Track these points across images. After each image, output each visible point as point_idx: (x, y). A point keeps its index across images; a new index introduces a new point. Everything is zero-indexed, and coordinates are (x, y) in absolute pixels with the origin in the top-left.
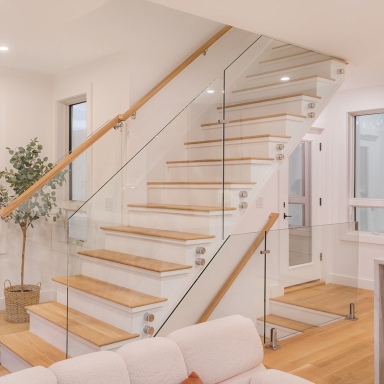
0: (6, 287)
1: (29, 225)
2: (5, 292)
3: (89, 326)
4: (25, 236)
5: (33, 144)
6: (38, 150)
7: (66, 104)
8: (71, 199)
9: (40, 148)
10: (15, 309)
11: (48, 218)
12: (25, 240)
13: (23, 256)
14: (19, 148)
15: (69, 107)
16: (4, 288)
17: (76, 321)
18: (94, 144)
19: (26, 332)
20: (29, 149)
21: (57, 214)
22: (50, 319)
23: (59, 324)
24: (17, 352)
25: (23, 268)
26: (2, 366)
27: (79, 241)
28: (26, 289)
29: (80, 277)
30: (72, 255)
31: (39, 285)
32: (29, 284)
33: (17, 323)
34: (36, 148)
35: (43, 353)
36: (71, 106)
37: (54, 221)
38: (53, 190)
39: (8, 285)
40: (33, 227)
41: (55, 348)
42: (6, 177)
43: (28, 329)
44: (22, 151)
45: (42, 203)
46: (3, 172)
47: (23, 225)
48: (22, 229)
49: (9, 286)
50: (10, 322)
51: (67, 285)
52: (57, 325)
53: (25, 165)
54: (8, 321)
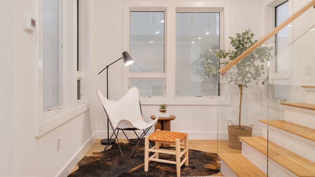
0: (229, 125)
1: (244, 86)
2: (228, 128)
3: (289, 158)
4: (242, 94)
5: (247, 33)
6: (250, 37)
7: (272, 7)
8: (276, 71)
9: (252, 35)
10: (235, 139)
11: (258, 82)
12: (241, 96)
13: (240, 106)
14: (237, 34)
15: (275, 9)
16: (228, 126)
17: (278, 152)
18: (295, 20)
19: (239, 154)
20: (243, 34)
21: (265, 80)
22: (256, 148)
23: (262, 152)
24: (230, 166)
25: (240, 114)
26: (222, 174)
27: (282, 100)
28: (243, 128)
29: (283, 121)
30: (277, 109)
31: (251, 126)
32: (245, 126)
33: (236, 149)
34: (249, 36)
35: (250, 171)
36: (276, 8)
37: (263, 84)
38: (262, 64)
39: (230, 124)
40: (247, 87)
41: (260, 170)
42: (230, 57)
43: (241, 153)
44: (239, 36)
45: (253, 72)
46: (228, 53)
47: (240, 86)
48: (240, 88)
49: (232, 125)
50: (231, 147)
51: (267, 124)
52: (261, 152)
53: (241, 45)
54: (230, 146)
